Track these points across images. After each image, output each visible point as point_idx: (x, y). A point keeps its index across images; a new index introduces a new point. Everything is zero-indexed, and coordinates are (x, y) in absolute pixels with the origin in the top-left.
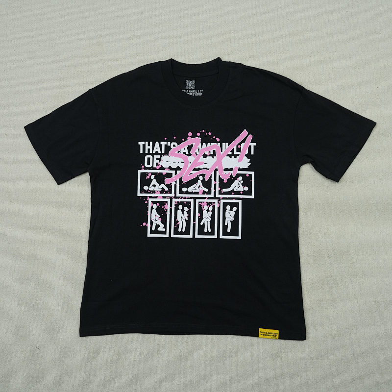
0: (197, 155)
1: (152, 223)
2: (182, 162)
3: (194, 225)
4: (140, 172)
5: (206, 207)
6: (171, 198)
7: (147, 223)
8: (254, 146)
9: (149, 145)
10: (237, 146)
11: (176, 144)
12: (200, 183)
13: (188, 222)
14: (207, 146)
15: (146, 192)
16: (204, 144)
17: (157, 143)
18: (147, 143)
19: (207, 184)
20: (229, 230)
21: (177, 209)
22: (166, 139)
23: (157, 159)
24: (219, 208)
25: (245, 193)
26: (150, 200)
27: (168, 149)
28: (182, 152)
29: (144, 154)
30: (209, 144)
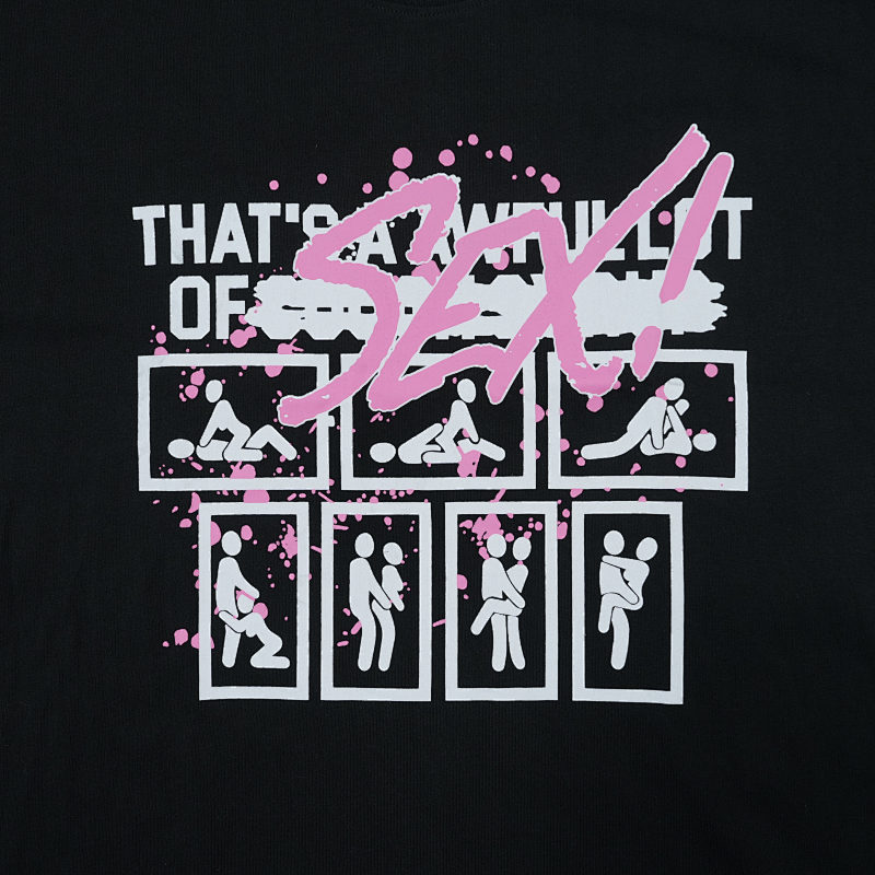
0: (441, 267)
1: (218, 629)
2: (367, 310)
3: (439, 635)
4: (145, 364)
5: (496, 544)
6: (314, 500)
7: (193, 630)
8: (743, 213)
9: (188, 221)
10: (654, 215)
11: (326, 210)
12: (460, 416)
13: (406, 622)
14: (492, 219)
15: (184, 469)
16: (479, 209)
17: (230, 211)
18: (176, 211)
19: (498, 421)
20: (618, 660)
21: (345, 553)
22: (274, 185)
23: (235, 294)
24: (565, 546)
25: (698, 463)
26: (206, 511)
27: (288, 238)
28: (362, 257)
29: (166, 271)
30: (502, 208)
